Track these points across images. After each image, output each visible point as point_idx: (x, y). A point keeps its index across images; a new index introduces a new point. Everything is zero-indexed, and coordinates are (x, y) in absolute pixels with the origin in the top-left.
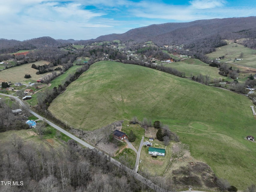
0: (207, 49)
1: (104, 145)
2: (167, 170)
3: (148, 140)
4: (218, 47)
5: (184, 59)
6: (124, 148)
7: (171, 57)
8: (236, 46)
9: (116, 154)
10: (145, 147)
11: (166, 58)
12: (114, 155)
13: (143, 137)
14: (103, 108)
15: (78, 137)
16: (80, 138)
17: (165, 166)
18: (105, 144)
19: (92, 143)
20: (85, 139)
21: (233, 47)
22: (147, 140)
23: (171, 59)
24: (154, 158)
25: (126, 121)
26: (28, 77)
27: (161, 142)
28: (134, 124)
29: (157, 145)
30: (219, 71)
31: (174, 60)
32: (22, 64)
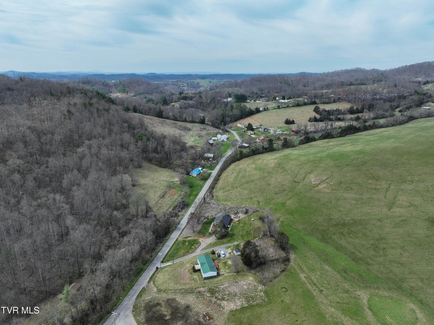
2: (173, 292)
6: (196, 238)
9: (183, 238)
10: (213, 253)
13: (236, 243)
17: (180, 288)
22: (231, 250)
26: (288, 122)
29: (230, 262)
32: (305, 104)
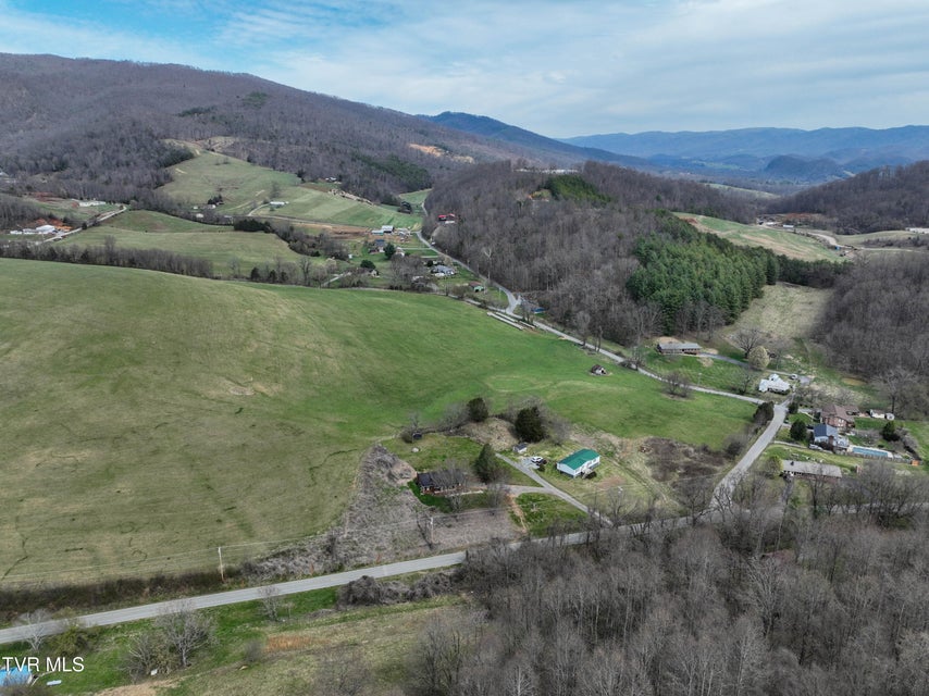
0: (144, 174)
1: (452, 529)
2: (646, 482)
3: (516, 454)
4: (171, 165)
5: (108, 215)
6: (513, 502)
7: (42, 211)
8: (226, 163)
9: (521, 526)
10: (541, 469)
11: (23, 217)
12: (520, 533)
13: (500, 455)
14: (237, 441)
15: (325, 573)
16: (340, 569)
17: (632, 479)
18: (450, 526)
19: (408, 554)
20: (364, 559)
21: (218, 164)
23: (51, 219)
24: (595, 479)
25: (387, 441)
27: (542, 444)
28: (418, 437)
29: (547, 453)
30: (285, 244)
31: (66, 222)
